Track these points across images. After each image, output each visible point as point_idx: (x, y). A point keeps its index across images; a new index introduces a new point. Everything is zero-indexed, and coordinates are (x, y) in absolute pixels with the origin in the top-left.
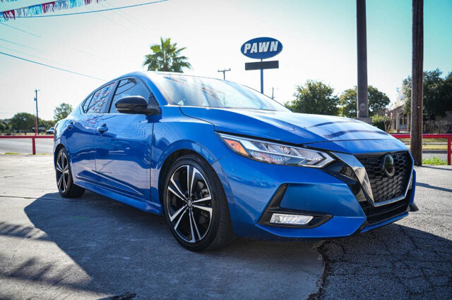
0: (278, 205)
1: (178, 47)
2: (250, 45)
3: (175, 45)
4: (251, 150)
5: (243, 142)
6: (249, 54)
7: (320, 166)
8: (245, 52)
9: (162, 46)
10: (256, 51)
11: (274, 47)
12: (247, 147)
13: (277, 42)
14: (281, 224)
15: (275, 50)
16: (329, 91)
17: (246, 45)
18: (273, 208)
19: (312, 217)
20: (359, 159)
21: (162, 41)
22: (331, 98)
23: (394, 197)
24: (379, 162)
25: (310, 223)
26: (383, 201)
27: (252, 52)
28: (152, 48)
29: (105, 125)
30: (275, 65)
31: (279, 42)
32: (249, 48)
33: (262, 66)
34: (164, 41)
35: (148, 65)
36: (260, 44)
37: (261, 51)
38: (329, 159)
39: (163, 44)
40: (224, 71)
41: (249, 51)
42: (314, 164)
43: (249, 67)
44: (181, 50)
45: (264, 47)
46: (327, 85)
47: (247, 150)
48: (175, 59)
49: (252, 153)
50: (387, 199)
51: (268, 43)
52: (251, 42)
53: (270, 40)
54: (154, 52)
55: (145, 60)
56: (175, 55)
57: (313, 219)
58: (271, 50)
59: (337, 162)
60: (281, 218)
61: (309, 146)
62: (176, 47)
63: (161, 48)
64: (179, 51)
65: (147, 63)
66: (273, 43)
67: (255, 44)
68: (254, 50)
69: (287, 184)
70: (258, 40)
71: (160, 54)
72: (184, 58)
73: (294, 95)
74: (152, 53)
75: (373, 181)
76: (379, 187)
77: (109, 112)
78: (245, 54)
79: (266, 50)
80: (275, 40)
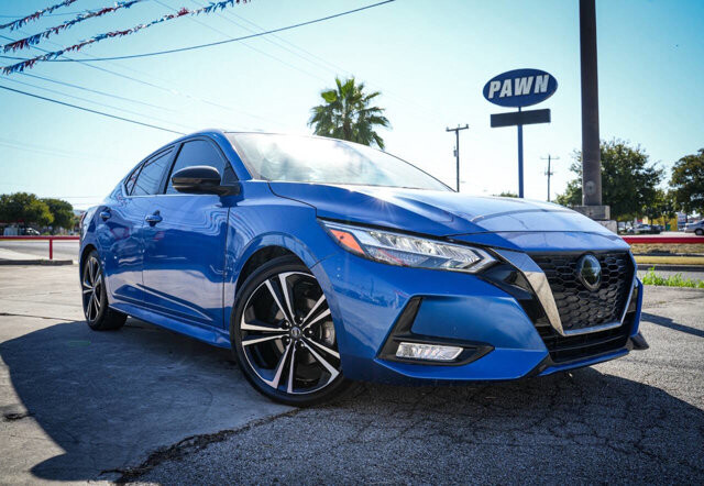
0: (407, 329)
1: (366, 92)
2: (498, 83)
3: (361, 87)
4: (370, 246)
5: (356, 233)
6: (497, 100)
7: (473, 270)
8: (491, 96)
9: (341, 92)
10: (510, 94)
11: (542, 85)
12: (363, 242)
13: (546, 77)
14: (414, 359)
15: (544, 90)
16: (639, 160)
17: (493, 84)
18: (401, 334)
19: (461, 350)
20: (537, 261)
21: (339, 85)
22: (641, 172)
23: (600, 322)
24: (573, 266)
25: (458, 359)
26: (581, 327)
27: (502, 95)
28: (324, 95)
29: (157, 213)
30: (543, 116)
31: (551, 77)
32: (497, 89)
33: (519, 120)
34: (343, 83)
35: (315, 124)
36: (517, 80)
37: (518, 93)
38: (488, 259)
39: (340, 88)
40: (457, 130)
41: (497, 94)
42: (465, 268)
43: (497, 121)
44: (372, 96)
45: (523, 87)
46: (634, 150)
47: (363, 246)
48: (362, 113)
49: (371, 251)
50: (588, 325)
51: (531, 79)
52: (501, 78)
53: (535, 73)
54: (327, 101)
55: (312, 115)
56: (361, 106)
57: (462, 353)
58: (536, 91)
59: (500, 264)
60: (414, 349)
61: (458, 238)
62: (363, 91)
63: (338, 95)
64: (368, 98)
65: (315, 120)
66: (539, 78)
67: (508, 82)
68: (506, 92)
69: (422, 297)
70: (513, 75)
71: (337, 105)
72: (375, 109)
73: (573, 169)
74: (324, 103)
75: (562, 295)
76: (573, 306)
77: (165, 193)
78: (490, 100)
79: (526, 91)
80: (543, 73)
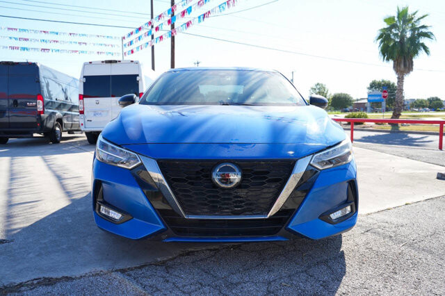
0: (102, 198)
1: (418, 16)
7: (130, 167)
9: (398, 17)
21: (398, 11)
28: (385, 21)
34: (401, 10)
35: (380, 40)
39: (398, 14)
44: (422, 18)
48: (414, 29)
54: (388, 24)
55: (378, 34)
56: (413, 25)
62: (415, 15)
63: (396, 19)
64: (419, 19)
65: (379, 38)
71: (395, 26)
72: (423, 27)
74: (386, 26)
